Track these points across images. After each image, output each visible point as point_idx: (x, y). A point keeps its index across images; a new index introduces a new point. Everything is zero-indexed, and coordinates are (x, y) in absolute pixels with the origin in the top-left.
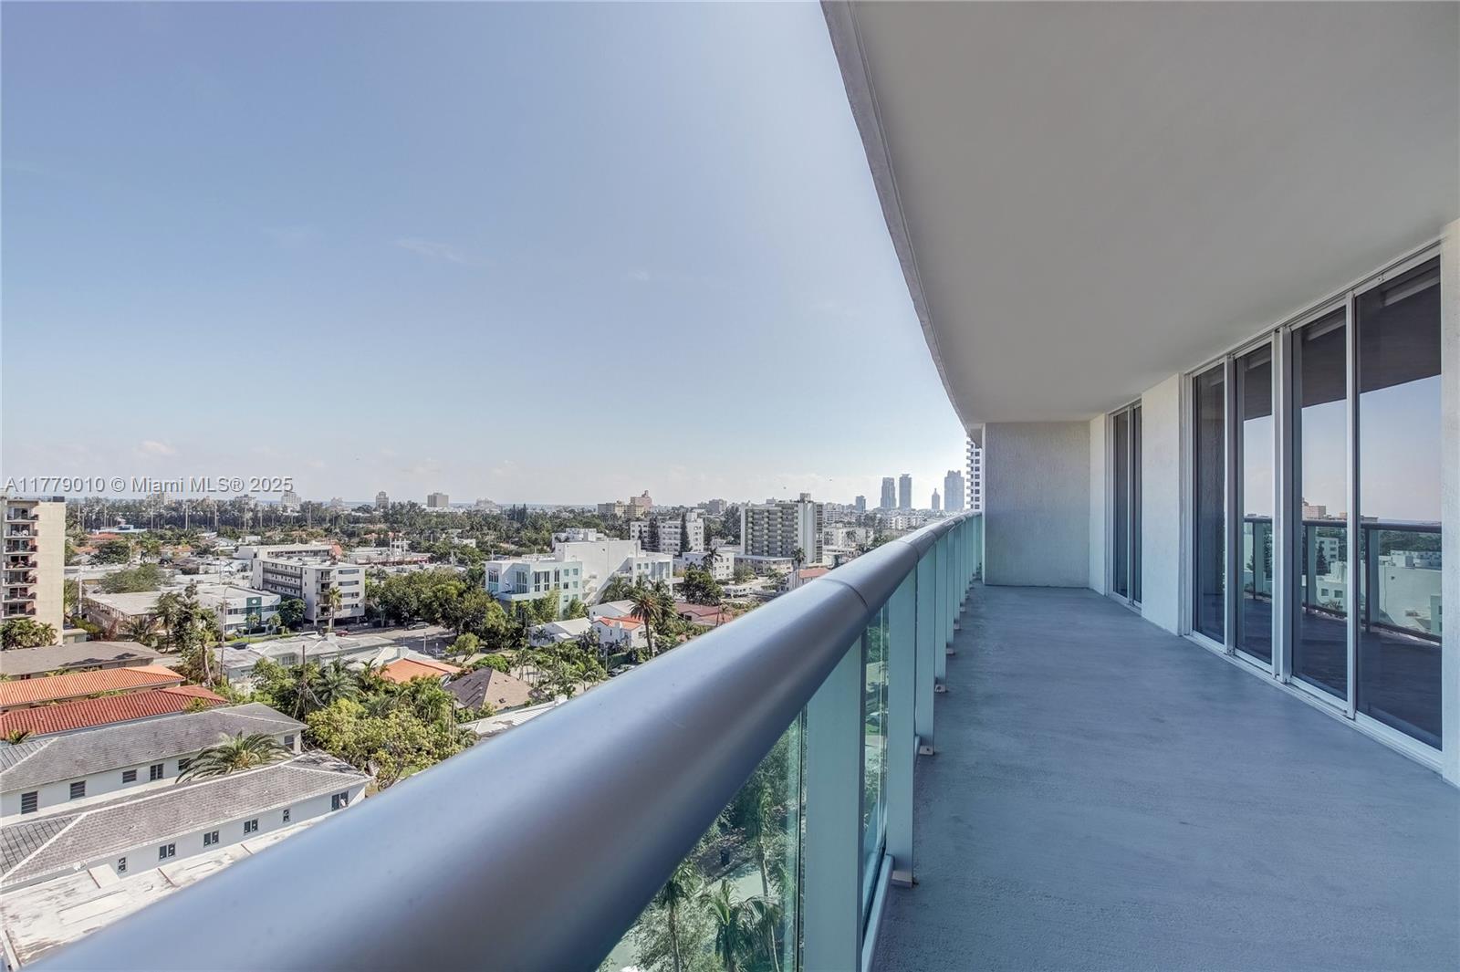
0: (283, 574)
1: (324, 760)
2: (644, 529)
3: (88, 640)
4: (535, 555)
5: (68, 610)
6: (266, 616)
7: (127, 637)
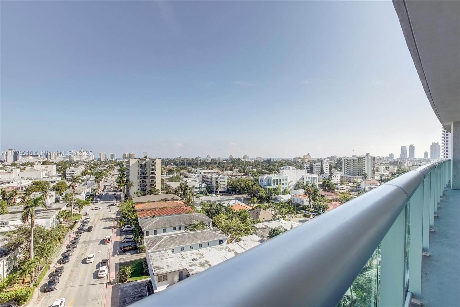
0: (207, 178)
1: (217, 230)
2: (308, 166)
3: (166, 194)
4: (274, 174)
5: (162, 186)
6: (203, 189)
7: (174, 193)
